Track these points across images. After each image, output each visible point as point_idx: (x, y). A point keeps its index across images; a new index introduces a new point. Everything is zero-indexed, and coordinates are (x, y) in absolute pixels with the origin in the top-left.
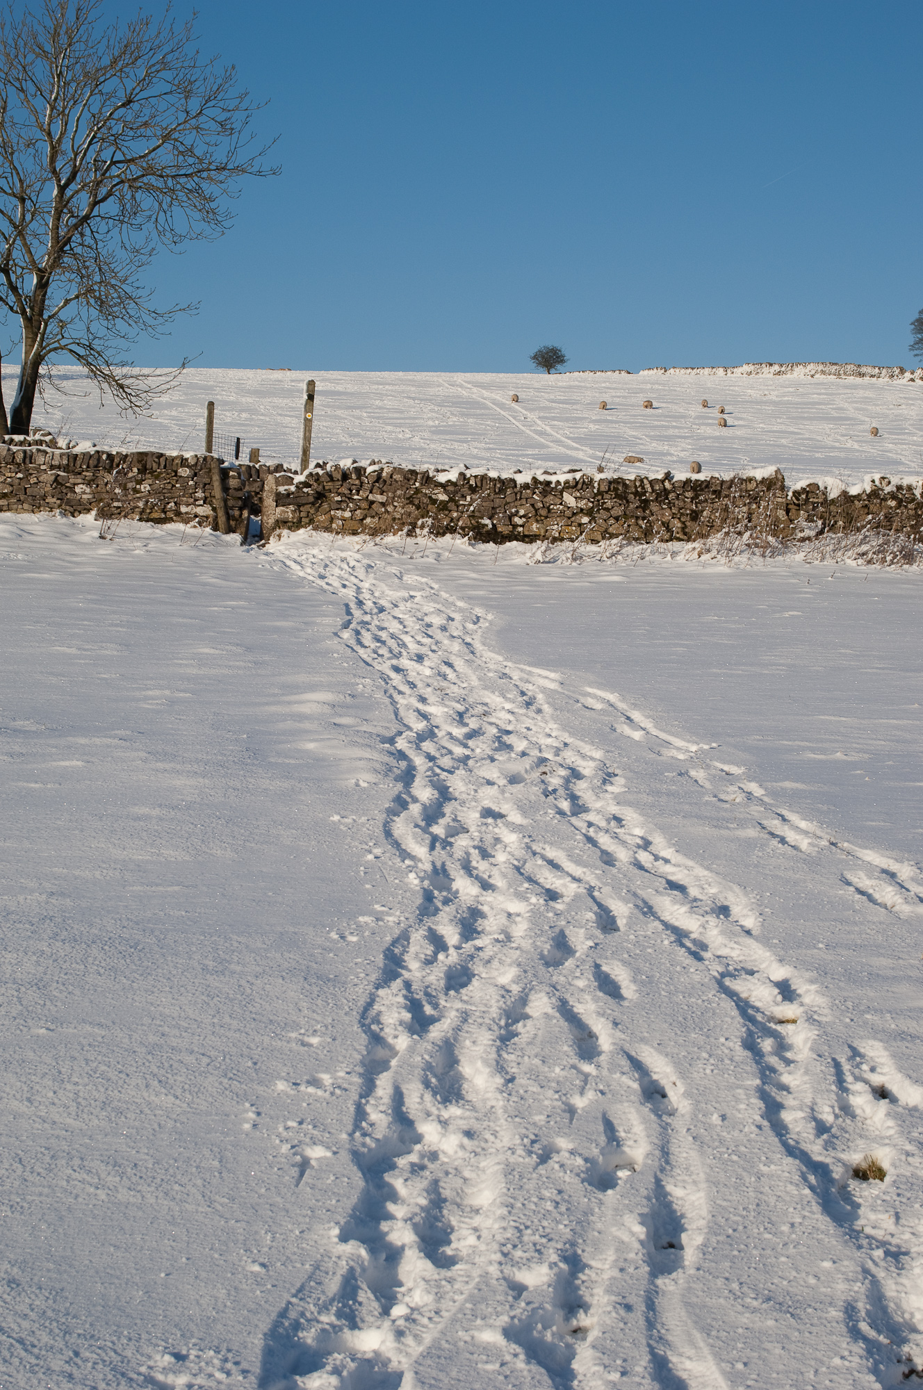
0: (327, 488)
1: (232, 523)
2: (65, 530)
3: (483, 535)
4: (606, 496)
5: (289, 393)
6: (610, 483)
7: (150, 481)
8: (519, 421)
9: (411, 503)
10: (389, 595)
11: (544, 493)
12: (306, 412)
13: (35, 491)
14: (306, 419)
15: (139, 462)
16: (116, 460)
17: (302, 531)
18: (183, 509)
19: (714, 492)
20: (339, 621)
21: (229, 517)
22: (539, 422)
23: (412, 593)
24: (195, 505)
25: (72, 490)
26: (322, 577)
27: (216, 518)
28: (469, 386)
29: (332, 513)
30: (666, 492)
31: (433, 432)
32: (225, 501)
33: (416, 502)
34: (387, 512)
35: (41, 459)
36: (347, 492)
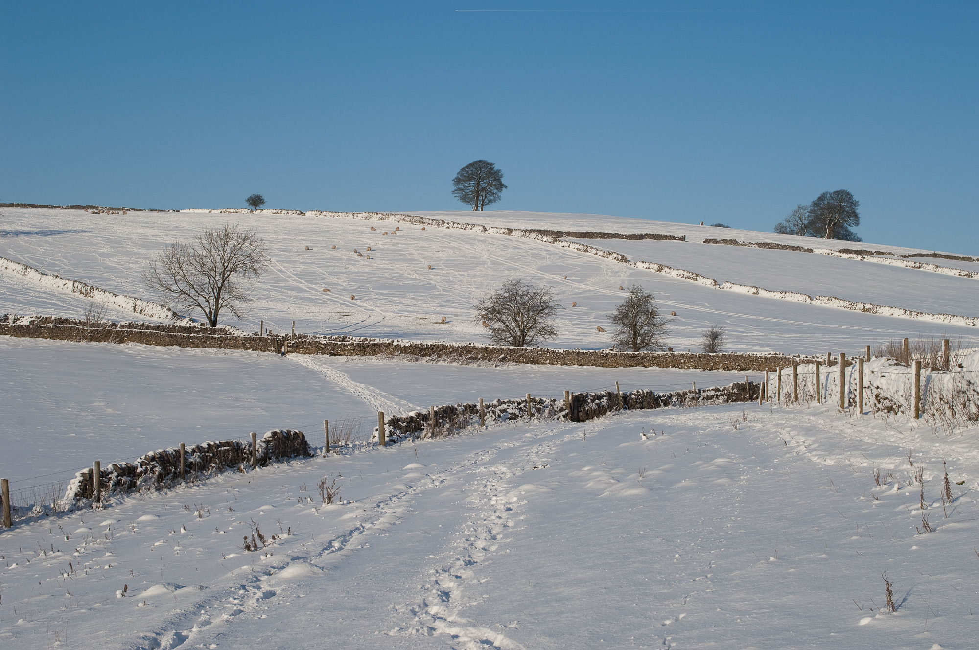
0: (299, 344)
1: (279, 352)
3: (332, 355)
4: (357, 347)
6: (357, 344)
7: (262, 343)
9: (317, 348)
11: (344, 346)
13: (238, 345)
15: (259, 339)
16: (255, 339)
17: (294, 353)
18: (269, 349)
27: (276, 351)
29: (300, 350)
32: (277, 347)
34: (311, 350)
36: (303, 345)
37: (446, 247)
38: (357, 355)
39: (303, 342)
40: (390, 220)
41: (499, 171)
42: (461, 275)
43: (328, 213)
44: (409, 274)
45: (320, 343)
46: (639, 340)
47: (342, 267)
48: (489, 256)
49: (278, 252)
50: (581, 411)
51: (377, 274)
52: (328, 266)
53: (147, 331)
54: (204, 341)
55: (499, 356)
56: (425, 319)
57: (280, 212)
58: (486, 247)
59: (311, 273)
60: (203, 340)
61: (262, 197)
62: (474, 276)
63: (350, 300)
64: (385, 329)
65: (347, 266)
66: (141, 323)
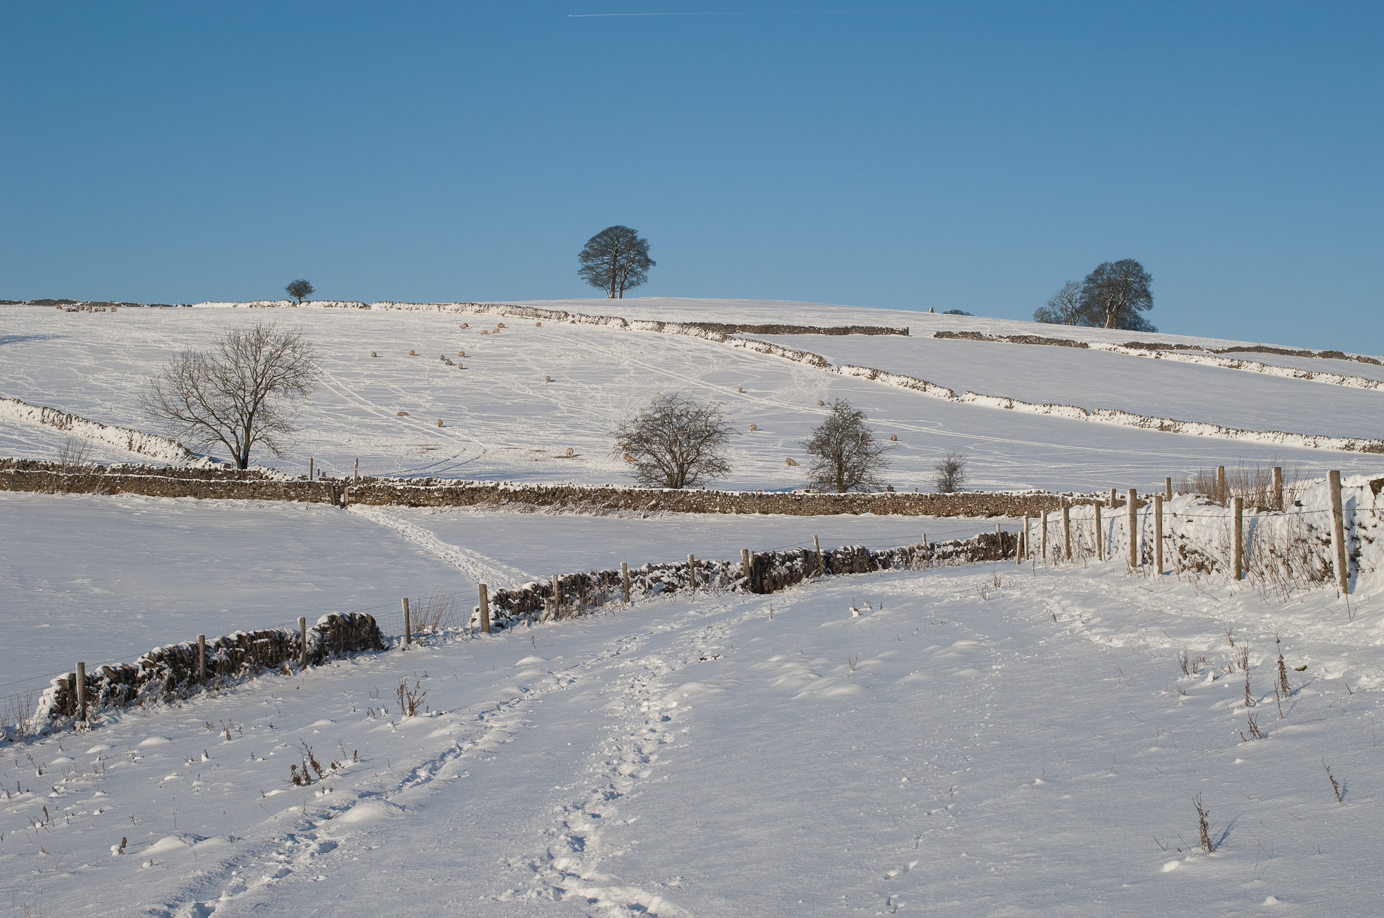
0: (365, 491)
1: (337, 502)
3: (412, 505)
4: (447, 493)
6: (448, 489)
7: (312, 490)
9: (390, 496)
11: (429, 492)
15: (308, 484)
16: (302, 484)
17: (359, 505)
18: (322, 498)
19: (478, 491)
24: (325, 497)
27: (332, 501)
29: (366, 499)
32: (334, 496)
34: (383, 498)
36: (370, 492)
37: (569, 350)
38: (447, 504)
39: (370, 488)
40: (491, 312)
41: (643, 241)
42: (593, 389)
43: (402, 305)
44: (519, 388)
45: (394, 489)
46: (846, 476)
47: (426, 380)
48: (631, 362)
49: (332, 361)
50: (766, 578)
51: (473, 389)
52: (404, 380)
53: (148, 476)
54: (230, 490)
55: (649, 503)
56: (542, 453)
57: (334, 304)
58: (627, 349)
59: (379, 389)
60: (228, 488)
61: (308, 283)
62: (612, 390)
63: (437, 427)
64: (487, 467)
65: (431, 379)
66: (140, 466)
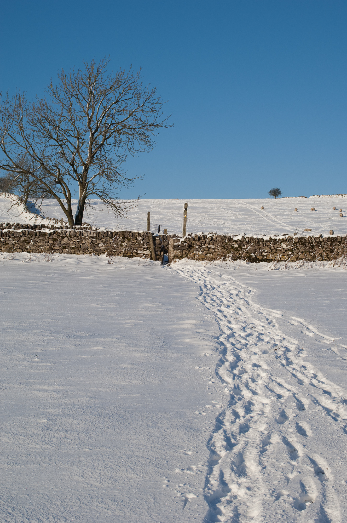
0: (193, 243)
1: (158, 257)
2: (95, 260)
3: (251, 260)
4: (298, 244)
5: (178, 208)
6: (299, 239)
7: (127, 242)
8: (264, 216)
9: (224, 248)
10: (216, 283)
11: (274, 243)
12: (184, 215)
13: (84, 246)
14: (184, 218)
15: (123, 235)
16: (114, 234)
17: (183, 259)
18: (139, 252)
19: (339, 242)
20: (198, 293)
21: (156, 255)
22: (272, 217)
23: (225, 282)
24: (143, 250)
25: (98, 245)
26: (191, 276)
27: (151, 255)
28: (245, 204)
29: (195, 252)
30: (320, 242)
31: (232, 221)
32: (155, 249)
33: (226, 248)
34: (215, 251)
35: (86, 234)
36: (200, 244)
38: (298, 259)
43: (324, 196)
59: (298, 221)
61: (279, 189)
